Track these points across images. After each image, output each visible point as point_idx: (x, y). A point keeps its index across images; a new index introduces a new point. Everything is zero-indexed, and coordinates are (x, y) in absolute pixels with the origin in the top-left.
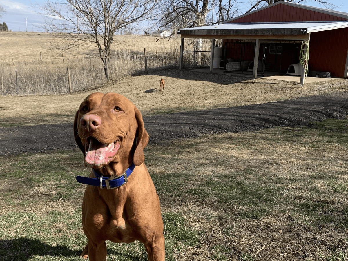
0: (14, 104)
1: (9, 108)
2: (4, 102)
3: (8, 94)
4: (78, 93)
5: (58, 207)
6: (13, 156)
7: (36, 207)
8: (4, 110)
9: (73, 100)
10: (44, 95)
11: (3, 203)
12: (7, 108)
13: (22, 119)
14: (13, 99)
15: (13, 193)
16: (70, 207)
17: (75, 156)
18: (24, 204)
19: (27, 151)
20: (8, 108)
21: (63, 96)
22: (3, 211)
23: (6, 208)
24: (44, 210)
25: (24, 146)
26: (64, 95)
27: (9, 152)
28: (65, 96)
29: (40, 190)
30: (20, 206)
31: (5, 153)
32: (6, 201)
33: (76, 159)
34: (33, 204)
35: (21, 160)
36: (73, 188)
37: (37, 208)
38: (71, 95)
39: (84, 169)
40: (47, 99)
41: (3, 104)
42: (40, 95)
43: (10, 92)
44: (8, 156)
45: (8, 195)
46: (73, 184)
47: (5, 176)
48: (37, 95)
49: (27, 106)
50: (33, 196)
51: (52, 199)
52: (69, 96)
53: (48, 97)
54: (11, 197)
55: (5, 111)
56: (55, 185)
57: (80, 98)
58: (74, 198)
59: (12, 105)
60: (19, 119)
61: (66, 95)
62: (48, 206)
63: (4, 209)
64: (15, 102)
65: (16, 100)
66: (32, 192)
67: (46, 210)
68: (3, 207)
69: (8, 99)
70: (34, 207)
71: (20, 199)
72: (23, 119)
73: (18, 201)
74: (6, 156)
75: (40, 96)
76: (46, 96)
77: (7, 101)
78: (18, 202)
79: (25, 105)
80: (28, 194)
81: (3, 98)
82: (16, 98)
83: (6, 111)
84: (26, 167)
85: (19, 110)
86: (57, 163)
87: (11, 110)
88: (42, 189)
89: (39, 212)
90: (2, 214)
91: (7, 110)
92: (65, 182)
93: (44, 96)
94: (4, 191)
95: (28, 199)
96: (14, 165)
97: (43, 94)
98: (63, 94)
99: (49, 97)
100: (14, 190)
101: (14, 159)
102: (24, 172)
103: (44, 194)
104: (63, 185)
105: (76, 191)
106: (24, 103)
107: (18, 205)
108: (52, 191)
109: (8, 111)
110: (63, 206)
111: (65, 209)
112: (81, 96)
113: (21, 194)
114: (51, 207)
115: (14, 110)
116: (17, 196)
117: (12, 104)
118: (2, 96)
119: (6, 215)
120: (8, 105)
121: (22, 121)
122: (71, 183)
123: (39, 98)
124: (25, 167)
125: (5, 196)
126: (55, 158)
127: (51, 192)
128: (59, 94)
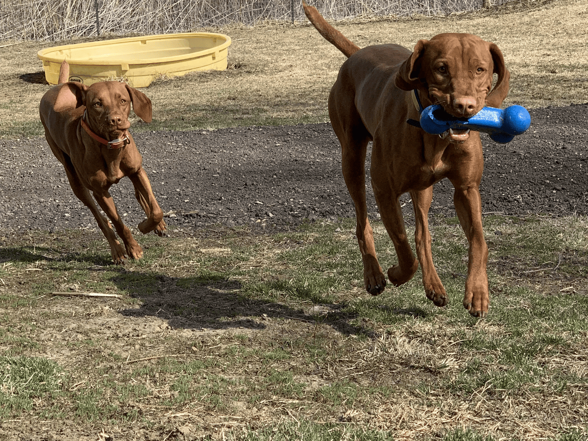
0: (280, 54)
1: (265, 65)
2: (249, 47)
3: (261, 16)
4: (514, 8)
5: (477, 419)
6: (287, 227)
7: (389, 410)
8: (249, 72)
9: (495, 36)
10: (388, 20)
11: (261, 384)
12: (257, 66)
13: (310, 105)
14: (277, 37)
15: (295, 353)
16: (529, 425)
17: (520, 236)
18: (339, 397)
19: (333, 214)
20: (261, 67)
21: (459, 22)
22: (263, 413)
23: (273, 404)
24: (419, 422)
25: (325, 195)
26: (460, 19)
27: (271, 215)
28: (464, 22)
29: (398, 347)
30: (325, 401)
31: (257, 215)
32: (270, 380)
33: (524, 247)
34: (375, 398)
35: (316, 241)
36: (531, 354)
37: (392, 414)
38: (487, 19)
39: (562, 287)
40: (400, 35)
41: (243, 53)
42: (374, 19)
43: (267, 11)
44: (267, 227)
45: (278, 360)
46: (526, 335)
47: (261, 291)
48: (362, 21)
49: (327, 61)
50: (372, 370)
51: (448, 388)
52: (480, 20)
53: (402, 25)
54: (287, 367)
55: (252, 77)
56: (454, 335)
57: (524, 28)
58: (542, 392)
59: (275, 57)
60: (301, 104)
61: (470, 18)
62: (436, 411)
63: (265, 408)
64: (285, 48)
65: (287, 40)
66: (368, 354)
67: (430, 426)
68: (260, 399)
69: (262, 37)
70: (381, 409)
71: (322, 377)
72: (314, 105)
73: (316, 383)
74: (262, 228)
75: (374, 22)
76: (395, 25)
77: (258, 42)
78: (315, 385)
79: (321, 57)
80: (351, 362)
81: (245, 33)
82: (289, 32)
83: (256, 78)
84: (336, 266)
85: (297, 71)
86: (451, 259)
87: (271, 74)
88: (404, 347)
89: (403, 432)
90: (260, 424)
91: (257, 73)
92: (495, 329)
93: (386, 25)
94: (260, 343)
95: (354, 379)
96: (290, 257)
97: (385, 17)
98: (458, 13)
99: (408, 25)
100: (296, 343)
101: (289, 238)
102: (330, 282)
103: (413, 367)
104: (488, 339)
105: (542, 364)
106: (316, 51)
107: (316, 396)
108: (444, 357)
109: (262, 78)
110: (497, 418)
111: (509, 428)
112: (526, 19)
113: (324, 359)
114: (447, 414)
115: (281, 74)
116: (312, 366)
117: (275, 54)
118: (242, 25)
119: (275, 430)
120: (262, 56)
121: (311, 111)
122: (519, 334)
123: (371, 30)
124: (330, 266)
125: (265, 360)
126: (444, 242)
127: (443, 362)
128: (443, 15)
